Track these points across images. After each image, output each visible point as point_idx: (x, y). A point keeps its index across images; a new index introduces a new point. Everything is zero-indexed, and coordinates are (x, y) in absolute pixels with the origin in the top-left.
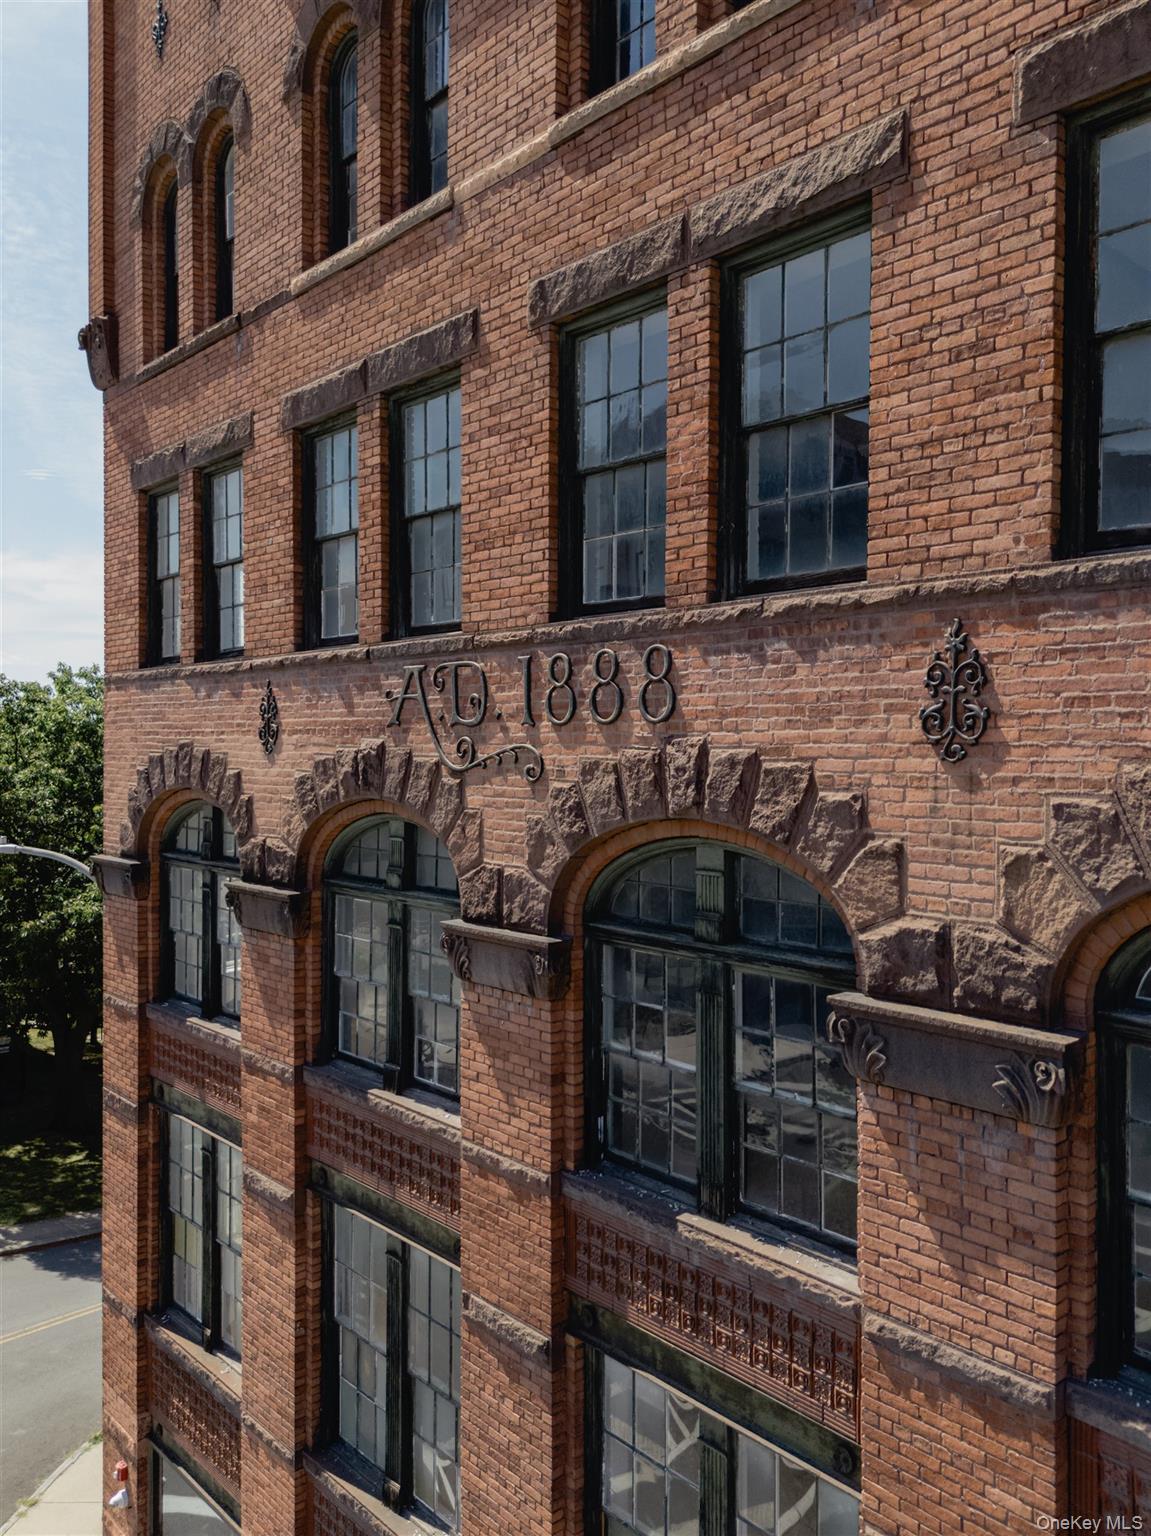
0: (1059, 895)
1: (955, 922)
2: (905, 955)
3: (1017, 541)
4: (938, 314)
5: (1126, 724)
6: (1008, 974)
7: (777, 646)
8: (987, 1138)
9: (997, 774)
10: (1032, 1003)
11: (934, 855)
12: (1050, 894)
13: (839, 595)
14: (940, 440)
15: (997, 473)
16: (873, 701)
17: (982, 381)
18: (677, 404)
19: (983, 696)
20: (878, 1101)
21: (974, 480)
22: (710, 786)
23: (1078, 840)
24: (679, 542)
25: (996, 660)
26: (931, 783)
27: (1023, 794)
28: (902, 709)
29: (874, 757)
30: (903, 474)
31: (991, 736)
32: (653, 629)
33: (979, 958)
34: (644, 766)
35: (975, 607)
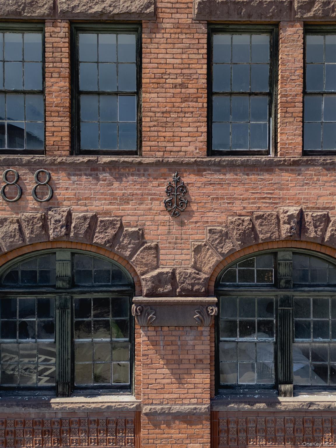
0: (210, 256)
1: (177, 268)
2: (160, 281)
3: (196, 149)
4: (168, 71)
5: (229, 205)
6: (196, 282)
7: (104, 175)
8: (188, 334)
9: (191, 220)
10: (203, 289)
11: (169, 247)
12: (208, 256)
13: (132, 159)
14: (170, 112)
15: (189, 127)
16: (146, 196)
17: (184, 97)
18: (52, 73)
19: (185, 196)
20: (149, 332)
21: (181, 128)
22: (74, 227)
23: (216, 239)
24: (53, 129)
25: (189, 185)
26: (168, 224)
27: (199, 226)
28: (157, 200)
29: (146, 215)
30: (156, 121)
31: (189, 209)
32: (40, 163)
33: (186, 278)
34: (36, 220)
35: (183, 168)
